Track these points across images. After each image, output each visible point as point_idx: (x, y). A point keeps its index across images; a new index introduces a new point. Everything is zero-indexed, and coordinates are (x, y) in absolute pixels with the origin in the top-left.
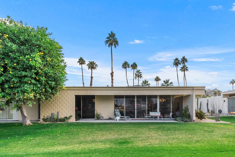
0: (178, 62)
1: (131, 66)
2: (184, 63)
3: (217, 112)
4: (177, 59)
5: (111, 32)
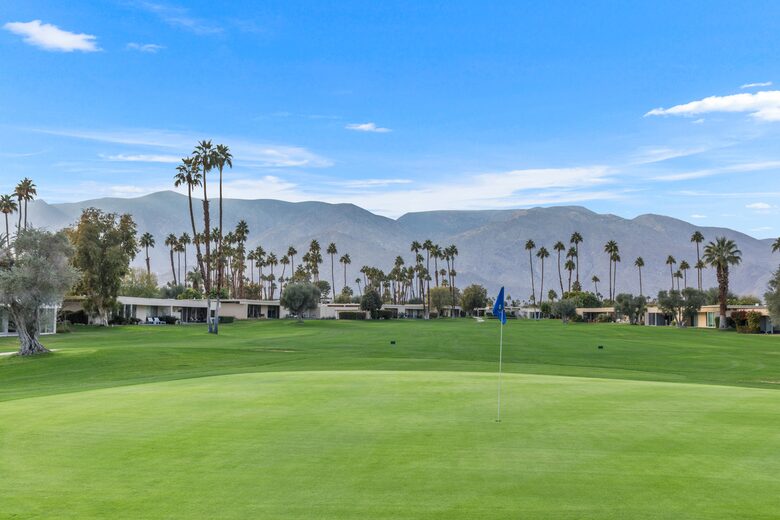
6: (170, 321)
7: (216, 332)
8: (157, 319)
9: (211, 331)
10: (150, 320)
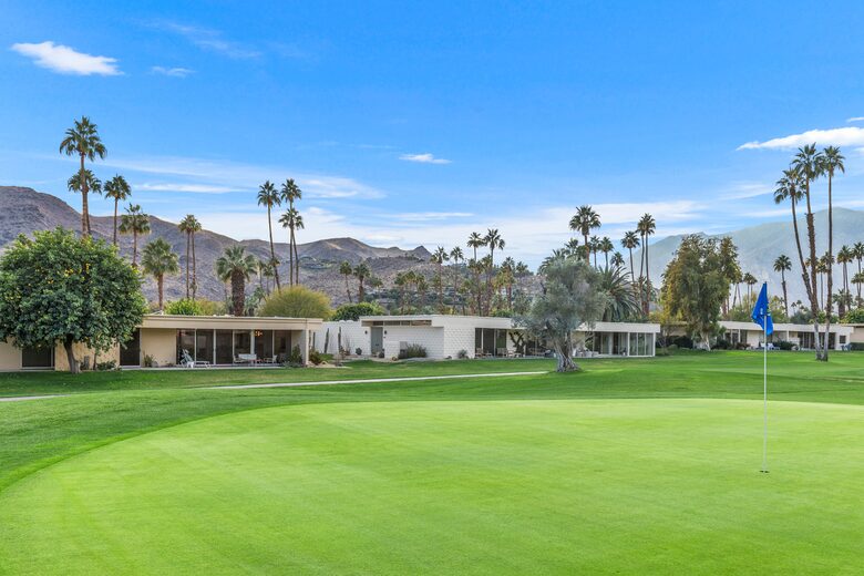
0: (274, 197)
1: (107, 188)
2: (292, 201)
3: (353, 352)
4: (268, 186)
5: (84, 120)
6: (786, 347)
7: (826, 359)
8: (770, 345)
9: (819, 358)
10: (763, 345)
